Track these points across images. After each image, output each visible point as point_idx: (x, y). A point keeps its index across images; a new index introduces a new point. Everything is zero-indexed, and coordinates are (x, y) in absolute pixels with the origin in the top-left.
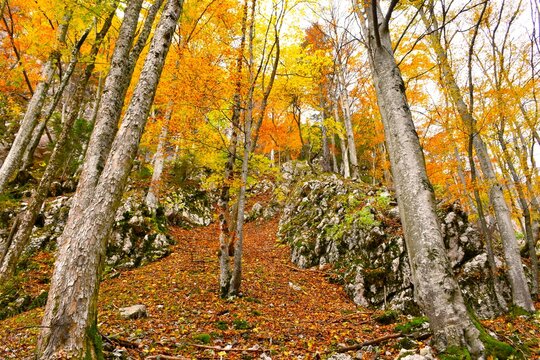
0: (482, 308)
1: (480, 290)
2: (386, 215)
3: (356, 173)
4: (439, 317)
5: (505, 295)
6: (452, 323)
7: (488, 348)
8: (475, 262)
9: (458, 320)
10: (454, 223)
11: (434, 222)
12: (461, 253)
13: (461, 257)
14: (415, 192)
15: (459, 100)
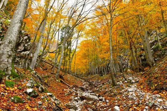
0: (20, 65)
1: (22, 60)
2: (6, 27)
3: (3, 8)
4: (2, 61)
5: (28, 64)
6: (5, 64)
7: (12, 74)
8: (25, 53)
9: (7, 64)
10: (26, 40)
11: (17, 34)
12: (23, 48)
13: (22, 50)
14: (16, 22)
15: (47, 8)
